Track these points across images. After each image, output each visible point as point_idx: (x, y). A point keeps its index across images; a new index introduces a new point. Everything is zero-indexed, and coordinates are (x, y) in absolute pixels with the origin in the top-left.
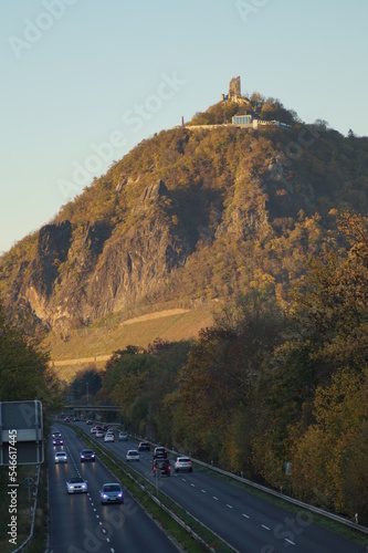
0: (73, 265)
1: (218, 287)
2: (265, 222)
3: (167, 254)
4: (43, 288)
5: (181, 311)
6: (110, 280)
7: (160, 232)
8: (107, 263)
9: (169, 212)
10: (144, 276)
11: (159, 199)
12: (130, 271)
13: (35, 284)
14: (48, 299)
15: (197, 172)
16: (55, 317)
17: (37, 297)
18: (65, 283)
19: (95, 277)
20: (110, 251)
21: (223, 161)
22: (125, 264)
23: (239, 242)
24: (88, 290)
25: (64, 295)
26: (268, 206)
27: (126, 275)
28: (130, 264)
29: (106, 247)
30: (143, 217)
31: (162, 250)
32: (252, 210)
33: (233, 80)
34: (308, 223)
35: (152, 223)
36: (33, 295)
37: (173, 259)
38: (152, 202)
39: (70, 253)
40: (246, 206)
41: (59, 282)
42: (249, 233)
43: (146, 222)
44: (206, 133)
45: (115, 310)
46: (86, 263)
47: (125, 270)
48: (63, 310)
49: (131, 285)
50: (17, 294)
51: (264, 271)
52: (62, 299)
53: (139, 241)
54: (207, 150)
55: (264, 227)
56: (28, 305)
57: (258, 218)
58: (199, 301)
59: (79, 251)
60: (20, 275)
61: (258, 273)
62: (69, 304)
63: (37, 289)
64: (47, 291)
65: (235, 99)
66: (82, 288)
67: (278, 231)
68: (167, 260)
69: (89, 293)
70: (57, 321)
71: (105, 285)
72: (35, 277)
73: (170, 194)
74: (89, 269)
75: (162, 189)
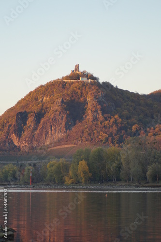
0: (29, 127)
1: (87, 138)
2: (101, 115)
3: (66, 124)
4: (18, 134)
5: (73, 145)
6: (44, 133)
7: (63, 117)
8: (43, 127)
9: (66, 109)
10: (57, 132)
11: (62, 105)
12: (51, 130)
13: (15, 133)
14: (19, 139)
15: (73, 96)
16: (22, 145)
17: (15, 137)
18: (26, 133)
19: (38, 131)
20: (44, 123)
21: (82, 93)
22: (50, 127)
23: (92, 122)
24: (35, 136)
25: (26, 137)
26: (102, 110)
27: (50, 131)
28: (51, 128)
29: (42, 121)
30: (56, 111)
31: (64, 123)
32: (96, 111)
33: (76, 65)
34: (116, 116)
35: (60, 113)
36: (14, 137)
37: (68, 127)
38: (59, 106)
39: (27, 122)
40: (93, 110)
41: (24, 133)
42: (95, 119)
43: (58, 113)
44: (72, 83)
45: (46, 144)
46: (34, 126)
47: (50, 129)
48: (25, 143)
49: (52, 135)
50: (7, 136)
51: (104, 133)
52: (25, 139)
53: (55, 119)
54: (75, 89)
55: (100, 116)
56: (12, 140)
57: (98, 114)
58: (80, 142)
59: (31, 122)
60: (8, 129)
61: (102, 133)
62: (28, 141)
63: (15, 135)
64: (19, 136)
65: (77, 72)
66: (33, 136)
67: (106, 119)
68: (66, 127)
69: (36, 137)
70: (23, 147)
71: (42, 134)
72: (15, 131)
73: (65, 103)
74: (35, 129)
75: (62, 101)
